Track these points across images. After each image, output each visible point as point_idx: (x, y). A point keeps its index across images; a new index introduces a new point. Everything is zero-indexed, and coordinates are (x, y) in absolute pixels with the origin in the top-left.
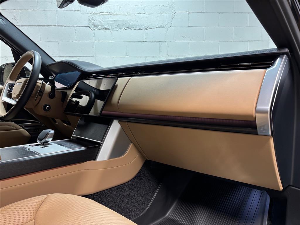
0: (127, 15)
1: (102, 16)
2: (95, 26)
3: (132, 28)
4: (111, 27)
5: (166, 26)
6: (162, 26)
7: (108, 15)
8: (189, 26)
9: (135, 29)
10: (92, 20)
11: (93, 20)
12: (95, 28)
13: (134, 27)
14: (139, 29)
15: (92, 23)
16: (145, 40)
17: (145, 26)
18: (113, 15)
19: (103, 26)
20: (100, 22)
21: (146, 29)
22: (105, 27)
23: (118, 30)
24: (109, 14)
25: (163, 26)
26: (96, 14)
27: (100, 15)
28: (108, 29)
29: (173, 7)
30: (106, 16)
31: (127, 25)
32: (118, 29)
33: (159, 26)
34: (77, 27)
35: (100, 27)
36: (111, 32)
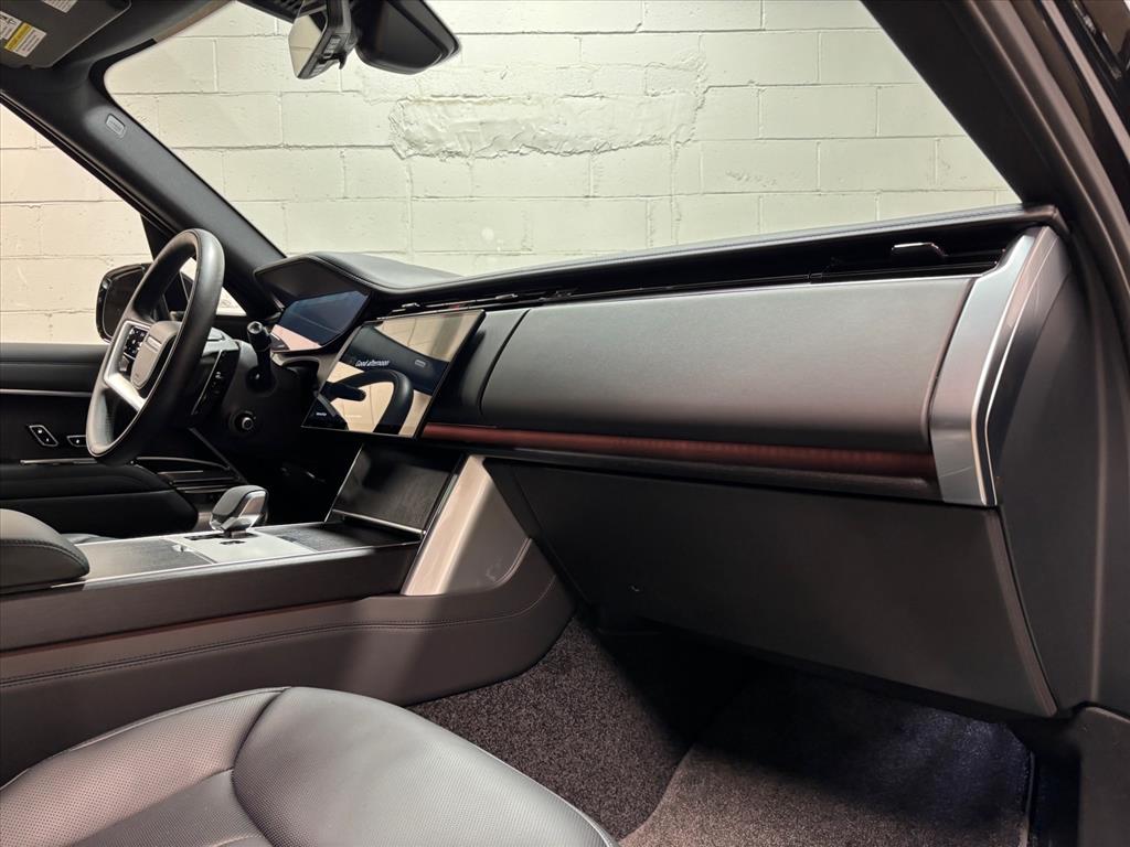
0: (529, 102)
1: (439, 108)
2: (412, 144)
3: (545, 148)
4: (468, 148)
5: (673, 139)
6: (657, 141)
7: (460, 105)
8: (760, 136)
9: (556, 152)
10: (402, 124)
11: (407, 122)
12: (411, 152)
13: (554, 144)
14: (571, 153)
15: (403, 135)
16: (592, 191)
17: (595, 139)
18: (478, 103)
19: (439, 142)
20: (431, 129)
21: (596, 151)
22: (449, 145)
23: (494, 158)
24: (465, 100)
25: (661, 139)
26: (419, 101)
27: (432, 104)
28: (458, 154)
29: (699, 66)
30: (453, 109)
31: (528, 137)
32: (495, 154)
33: (647, 139)
34: (350, 150)
35: (430, 148)
36: (471, 163)
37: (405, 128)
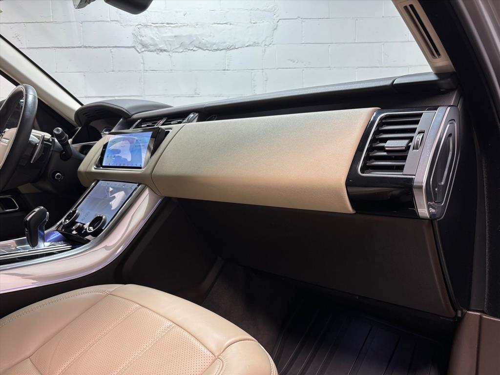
0: (197, 26)
1: (156, 29)
2: (144, 46)
3: (205, 47)
4: (170, 48)
5: (263, 43)
6: (255, 44)
7: (165, 28)
8: (303, 42)
9: (210, 49)
10: (139, 37)
11: (141, 36)
12: (143, 50)
13: (209, 46)
14: (217, 50)
15: (139, 42)
16: (227, 67)
17: (228, 44)
18: (174, 27)
19: (156, 45)
20: (152, 39)
21: (228, 49)
22: (161, 46)
23: (182, 52)
24: (167, 25)
25: (258, 43)
26: (146, 26)
27: (152, 27)
28: (165, 50)
29: (275, 10)
30: (162, 29)
31: (197, 43)
32: (182, 50)
33: (251, 43)
34: (115, 49)
35: (152, 48)
36: (171, 54)
37: (140, 39)
